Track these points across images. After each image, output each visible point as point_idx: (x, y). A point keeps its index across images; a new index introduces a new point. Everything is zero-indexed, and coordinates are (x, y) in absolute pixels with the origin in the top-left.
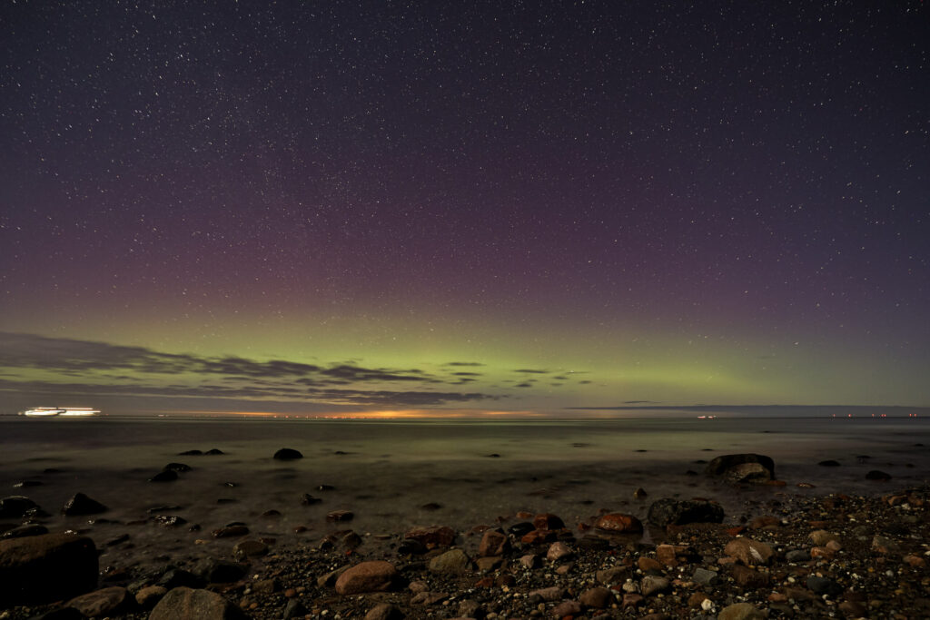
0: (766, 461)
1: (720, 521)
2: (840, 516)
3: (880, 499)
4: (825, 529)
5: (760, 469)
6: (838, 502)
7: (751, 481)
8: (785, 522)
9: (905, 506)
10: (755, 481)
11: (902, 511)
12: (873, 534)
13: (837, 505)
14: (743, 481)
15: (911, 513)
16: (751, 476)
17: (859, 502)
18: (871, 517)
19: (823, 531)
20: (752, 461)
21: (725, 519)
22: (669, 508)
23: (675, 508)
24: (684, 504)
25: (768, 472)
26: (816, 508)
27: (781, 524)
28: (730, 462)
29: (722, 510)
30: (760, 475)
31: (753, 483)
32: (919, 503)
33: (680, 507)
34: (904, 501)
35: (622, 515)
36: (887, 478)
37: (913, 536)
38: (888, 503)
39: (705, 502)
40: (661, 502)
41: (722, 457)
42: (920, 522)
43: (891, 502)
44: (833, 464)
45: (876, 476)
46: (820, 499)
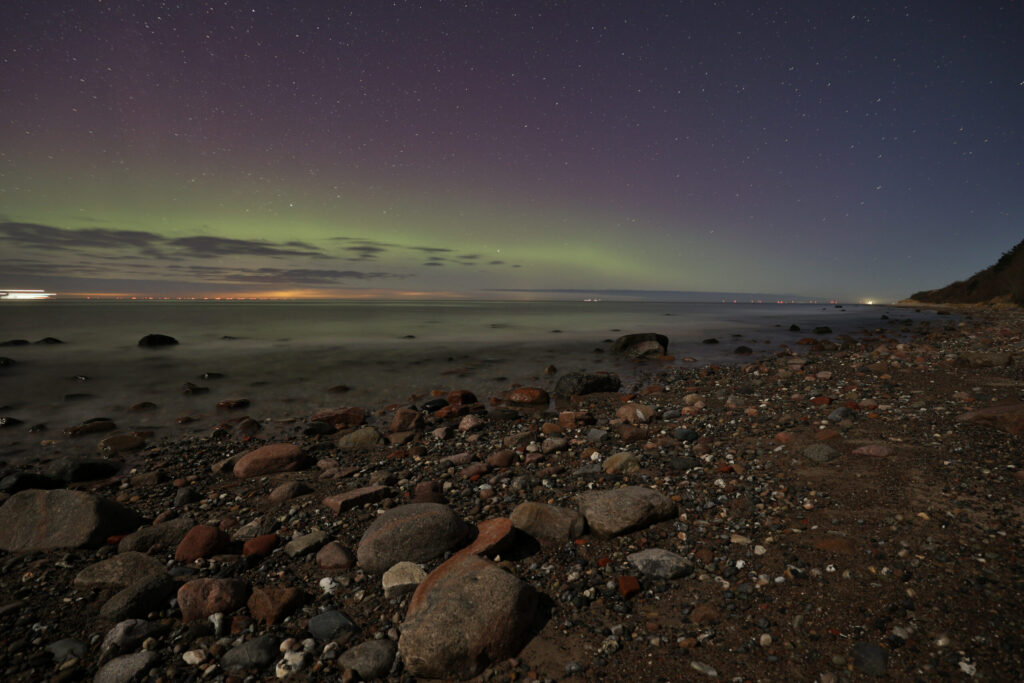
0: (663, 340)
1: (616, 390)
2: (709, 382)
3: (740, 368)
4: (697, 392)
5: (656, 345)
6: (711, 372)
7: (647, 356)
8: (668, 389)
9: (756, 373)
10: (651, 356)
11: (753, 376)
12: (729, 394)
13: (709, 374)
14: (641, 357)
15: (759, 378)
16: (647, 353)
17: (725, 371)
18: (731, 383)
19: (694, 395)
20: (651, 340)
21: (621, 389)
22: (575, 381)
23: (580, 381)
24: (588, 377)
25: (662, 348)
26: (694, 377)
27: (665, 391)
28: (632, 341)
29: (620, 382)
30: (656, 351)
31: (648, 359)
32: (766, 370)
33: (584, 380)
34: (756, 369)
35: (532, 388)
36: (750, 351)
37: (755, 395)
38: (745, 371)
39: (606, 375)
40: (569, 376)
41: (627, 336)
42: (762, 385)
43: (747, 370)
44: (713, 341)
45: (742, 351)
46: (698, 370)
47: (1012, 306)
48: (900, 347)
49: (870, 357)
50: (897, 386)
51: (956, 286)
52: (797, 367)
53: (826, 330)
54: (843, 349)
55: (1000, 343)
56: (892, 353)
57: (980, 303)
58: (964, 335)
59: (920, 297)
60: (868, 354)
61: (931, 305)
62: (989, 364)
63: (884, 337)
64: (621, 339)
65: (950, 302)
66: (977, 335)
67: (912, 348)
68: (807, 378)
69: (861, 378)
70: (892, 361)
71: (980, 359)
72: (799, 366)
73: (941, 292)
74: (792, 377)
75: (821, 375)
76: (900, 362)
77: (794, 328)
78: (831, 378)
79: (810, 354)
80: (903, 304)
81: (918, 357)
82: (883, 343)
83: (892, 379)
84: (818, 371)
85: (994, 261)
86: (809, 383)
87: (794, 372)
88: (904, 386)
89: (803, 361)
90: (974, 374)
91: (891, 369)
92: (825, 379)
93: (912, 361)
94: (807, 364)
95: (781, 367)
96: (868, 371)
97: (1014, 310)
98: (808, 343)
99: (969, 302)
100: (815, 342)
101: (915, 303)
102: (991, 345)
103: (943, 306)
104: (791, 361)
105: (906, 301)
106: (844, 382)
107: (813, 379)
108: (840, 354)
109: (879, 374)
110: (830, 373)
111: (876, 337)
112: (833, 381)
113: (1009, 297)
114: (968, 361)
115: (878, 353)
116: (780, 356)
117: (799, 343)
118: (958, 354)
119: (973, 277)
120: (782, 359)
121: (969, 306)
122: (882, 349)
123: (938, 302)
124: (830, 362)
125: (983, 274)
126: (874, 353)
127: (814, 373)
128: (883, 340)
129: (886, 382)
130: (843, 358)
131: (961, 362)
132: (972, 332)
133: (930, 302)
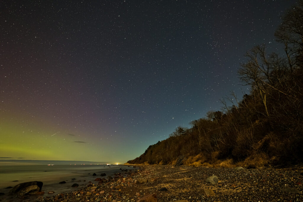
0: (40, 184)
3: (73, 193)
5: (36, 187)
7: (30, 194)
9: (79, 195)
10: (32, 193)
11: (77, 196)
13: (59, 198)
14: (26, 194)
15: (79, 197)
16: (30, 192)
17: (66, 196)
20: (34, 184)
25: (39, 188)
30: (35, 190)
31: (30, 195)
32: (82, 193)
36: (77, 185)
38: (74, 195)
41: (20, 184)
43: (75, 194)
44: (64, 182)
45: (75, 185)
46: (54, 197)
47: (148, 164)
48: (124, 179)
49: (116, 183)
50: (123, 193)
51: (137, 158)
52: (93, 190)
53: (104, 175)
54: (109, 181)
55: (146, 176)
56: (122, 182)
57: (142, 164)
58: (139, 174)
59: (129, 162)
60: (115, 182)
61: (132, 165)
62: (143, 183)
63: (120, 176)
64: (17, 185)
65: (136, 163)
66: (141, 174)
67: (127, 179)
68: (97, 194)
69: (113, 192)
70: (122, 184)
71: (142, 181)
72: (94, 190)
73: (134, 160)
74: (92, 195)
75: (101, 192)
76: (124, 184)
77: (95, 175)
78: (104, 193)
79: (99, 184)
80: (126, 164)
81: (128, 182)
82: (120, 178)
83: (121, 191)
84: (100, 191)
85: (144, 152)
86: (97, 196)
87: (92, 193)
88: (124, 193)
89: (96, 188)
90: (140, 186)
91: (121, 187)
92: (102, 194)
93: (127, 184)
94: (97, 188)
95: (88, 191)
96: (115, 189)
97: (148, 165)
98: (98, 180)
99: (140, 163)
100: (101, 180)
101: (128, 164)
102: (144, 176)
103: (135, 165)
104: (92, 188)
105: (126, 163)
106: (108, 194)
107: (98, 195)
108: (107, 183)
109: (118, 189)
110: (104, 191)
111: (118, 176)
112: (104, 194)
113: (147, 162)
114: (139, 182)
115: (118, 182)
116: (88, 186)
117: (95, 180)
118: (137, 180)
119: (140, 156)
120: (89, 188)
121: (140, 165)
122: (119, 180)
123: (133, 164)
124: (104, 187)
125: (142, 155)
126: (117, 182)
127: (99, 192)
128: (120, 177)
129: (120, 192)
130: (108, 185)
131: (138, 183)
132: (140, 173)
133: (132, 164)
